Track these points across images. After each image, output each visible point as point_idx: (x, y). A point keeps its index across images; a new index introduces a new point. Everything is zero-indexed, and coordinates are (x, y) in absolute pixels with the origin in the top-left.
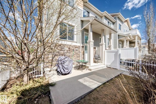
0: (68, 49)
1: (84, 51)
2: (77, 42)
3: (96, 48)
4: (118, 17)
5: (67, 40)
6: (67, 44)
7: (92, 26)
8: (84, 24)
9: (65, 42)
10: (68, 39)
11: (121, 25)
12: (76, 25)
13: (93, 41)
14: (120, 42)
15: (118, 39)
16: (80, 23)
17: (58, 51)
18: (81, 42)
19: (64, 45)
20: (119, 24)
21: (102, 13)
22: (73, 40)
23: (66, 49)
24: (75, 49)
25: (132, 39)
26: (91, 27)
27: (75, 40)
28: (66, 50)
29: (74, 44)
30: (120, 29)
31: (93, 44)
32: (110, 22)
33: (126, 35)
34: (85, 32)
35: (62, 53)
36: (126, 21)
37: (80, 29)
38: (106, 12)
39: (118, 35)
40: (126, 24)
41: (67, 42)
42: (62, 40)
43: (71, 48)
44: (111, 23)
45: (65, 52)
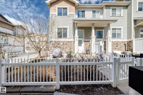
0: (62, 44)
6: (62, 41)
9: (61, 39)
10: (63, 37)
12: (69, 27)
15: (135, 25)
17: (56, 45)
18: (73, 38)
19: (60, 42)
21: (101, 4)
23: (61, 44)
24: (67, 44)
26: (76, 26)
27: (68, 37)
32: (117, 8)
35: (59, 46)
37: (72, 28)
39: (135, 20)
41: (62, 39)
42: (59, 39)
43: (64, 43)
44: (121, 8)
45: (61, 45)
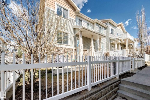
0: (63, 51)
1: (76, 53)
2: (70, 45)
3: (88, 51)
4: (109, 23)
5: (63, 44)
6: (63, 47)
7: (82, 32)
8: (76, 31)
9: (61, 45)
11: (113, 30)
12: (70, 33)
13: (83, 45)
14: (112, 45)
15: (110, 42)
16: (73, 30)
17: (56, 52)
18: (74, 46)
19: (61, 48)
20: (111, 29)
21: (94, 20)
22: (67, 44)
24: (69, 51)
25: (123, 43)
26: (81, 34)
27: (69, 44)
28: (62, 52)
29: (68, 47)
30: (112, 33)
31: (82, 47)
32: (102, 27)
33: (116, 39)
34: (77, 38)
35: (59, 54)
36: (120, 25)
37: (73, 35)
38: (96, 19)
39: (110, 39)
40: (119, 28)
42: (59, 44)
43: (66, 50)
44: (104, 28)
45: (61, 53)
